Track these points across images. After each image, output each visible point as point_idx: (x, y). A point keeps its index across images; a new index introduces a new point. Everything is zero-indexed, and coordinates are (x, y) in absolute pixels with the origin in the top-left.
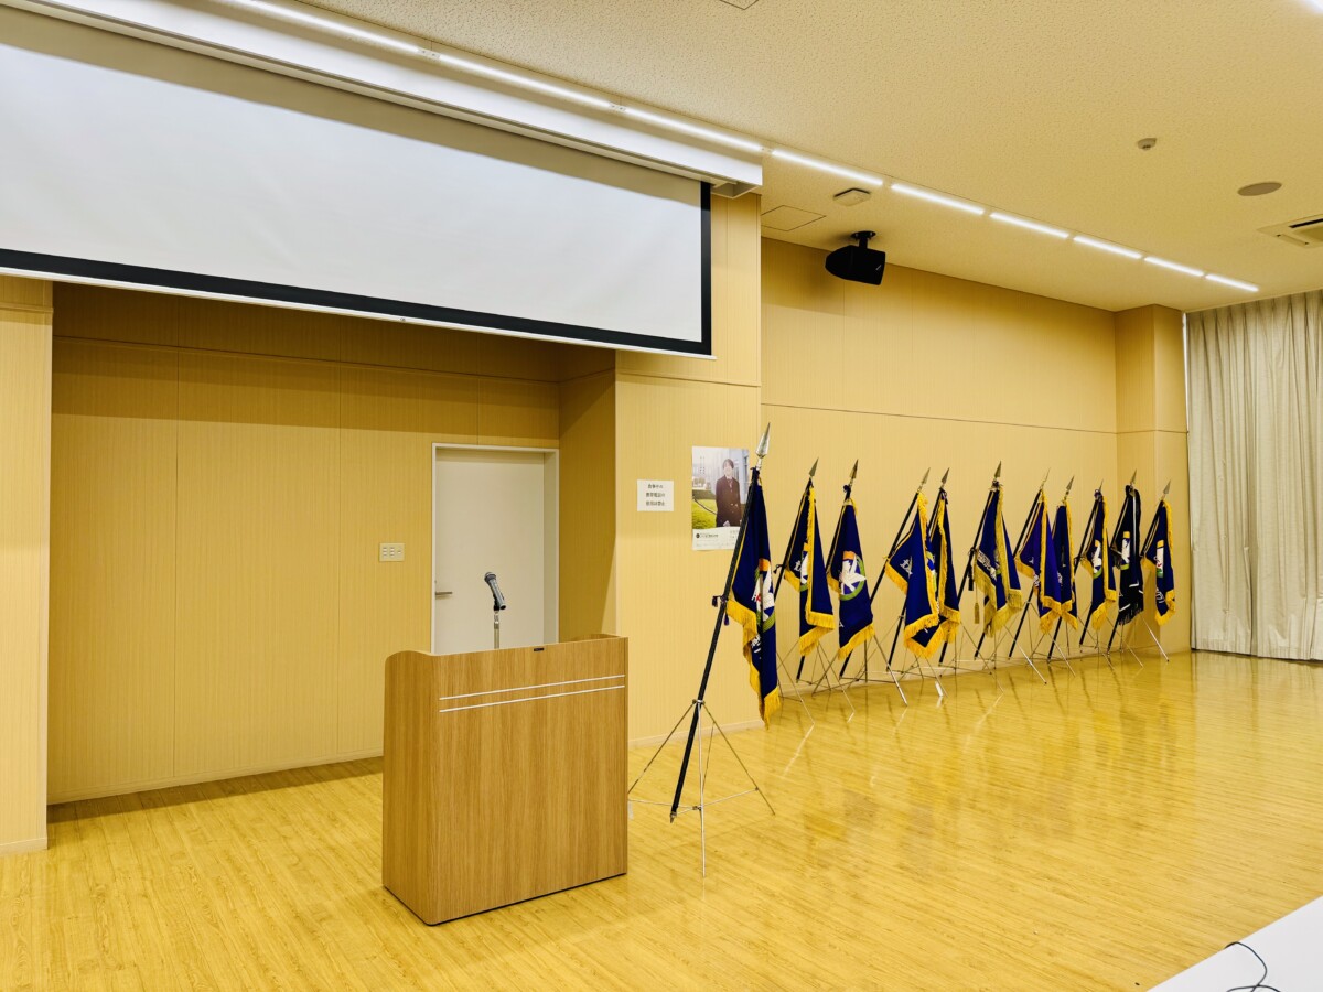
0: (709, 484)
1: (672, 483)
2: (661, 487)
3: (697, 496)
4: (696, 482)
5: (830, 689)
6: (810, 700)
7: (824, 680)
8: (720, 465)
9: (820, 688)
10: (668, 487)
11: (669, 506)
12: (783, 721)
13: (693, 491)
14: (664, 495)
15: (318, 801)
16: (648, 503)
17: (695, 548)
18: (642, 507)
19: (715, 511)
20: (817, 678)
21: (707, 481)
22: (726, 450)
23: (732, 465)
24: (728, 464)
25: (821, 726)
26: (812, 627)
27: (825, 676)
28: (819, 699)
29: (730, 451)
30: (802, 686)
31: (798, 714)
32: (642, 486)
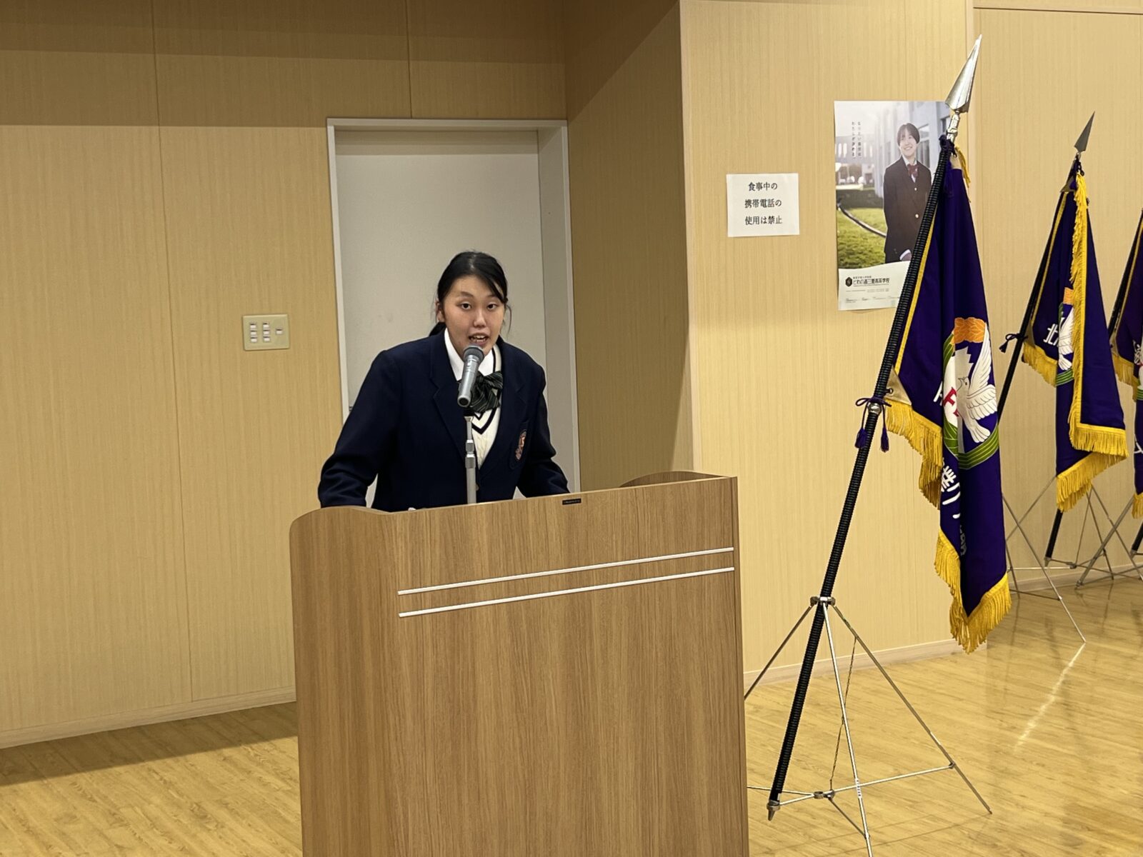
0: (869, 176)
1: (795, 176)
2: (774, 186)
3: (846, 201)
4: (843, 173)
5: (1112, 576)
6: (1073, 598)
7: (1102, 558)
8: (892, 138)
9: (1093, 574)
10: (788, 186)
11: (790, 222)
12: (1019, 638)
13: (838, 192)
14: (779, 203)
15: (168, 784)
16: (748, 221)
17: (844, 307)
18: (736, 228)
19: (883, 229)
20: (1086, 556)
21: (865, 170)
22: (903, 106)
23: (916, 135)
24: (907, 133)
25: (1097, 644)
26: (1082, 454)
27: (1103, 550)
28: (1090, 595)
29: (912, 109)
30: (1057, 570)
31: (1049, 624)
32: (737, 186)
